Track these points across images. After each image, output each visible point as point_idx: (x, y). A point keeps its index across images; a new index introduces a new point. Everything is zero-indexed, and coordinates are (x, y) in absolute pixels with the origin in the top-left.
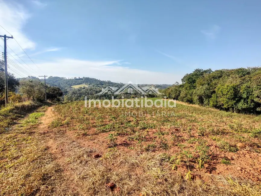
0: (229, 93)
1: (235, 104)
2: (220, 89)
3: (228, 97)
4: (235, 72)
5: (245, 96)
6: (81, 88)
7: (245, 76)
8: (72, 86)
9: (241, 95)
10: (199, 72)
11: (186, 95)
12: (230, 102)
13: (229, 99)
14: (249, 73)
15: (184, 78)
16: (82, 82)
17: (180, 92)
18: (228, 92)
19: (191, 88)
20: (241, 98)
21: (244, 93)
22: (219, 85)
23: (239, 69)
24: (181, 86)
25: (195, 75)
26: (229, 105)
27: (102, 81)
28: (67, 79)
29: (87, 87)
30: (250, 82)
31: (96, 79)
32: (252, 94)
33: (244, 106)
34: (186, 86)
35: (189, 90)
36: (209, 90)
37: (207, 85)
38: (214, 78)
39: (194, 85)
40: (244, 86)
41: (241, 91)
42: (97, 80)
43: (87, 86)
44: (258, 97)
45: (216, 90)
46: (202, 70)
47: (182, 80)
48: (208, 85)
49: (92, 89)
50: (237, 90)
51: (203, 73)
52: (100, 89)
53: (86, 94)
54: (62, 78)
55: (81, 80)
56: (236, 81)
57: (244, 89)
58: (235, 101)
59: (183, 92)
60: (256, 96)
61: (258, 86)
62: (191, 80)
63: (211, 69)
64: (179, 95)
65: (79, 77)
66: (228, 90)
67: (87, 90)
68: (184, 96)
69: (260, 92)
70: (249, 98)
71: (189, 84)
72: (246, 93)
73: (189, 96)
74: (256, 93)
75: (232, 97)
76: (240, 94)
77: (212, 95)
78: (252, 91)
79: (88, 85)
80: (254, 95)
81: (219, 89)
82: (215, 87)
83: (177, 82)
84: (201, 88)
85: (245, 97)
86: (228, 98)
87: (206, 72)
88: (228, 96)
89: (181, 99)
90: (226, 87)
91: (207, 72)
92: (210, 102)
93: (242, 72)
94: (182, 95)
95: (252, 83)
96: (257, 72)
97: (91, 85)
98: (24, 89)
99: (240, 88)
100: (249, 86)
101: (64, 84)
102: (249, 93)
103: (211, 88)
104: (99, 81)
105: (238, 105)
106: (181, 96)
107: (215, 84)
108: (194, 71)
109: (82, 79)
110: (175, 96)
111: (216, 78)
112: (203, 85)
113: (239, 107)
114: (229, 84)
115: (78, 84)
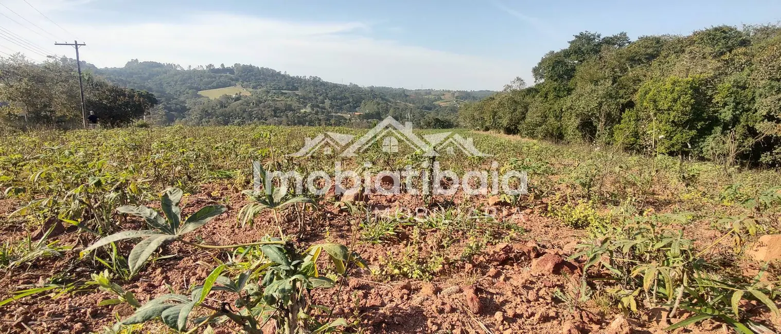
0: (678, 106)
1: (693, 141)
2: (651, 93)
3: (674, 117)
4: (702, 39)
5: (726, 114)
6: (228, 97)
7: (734, 52)
8: (199, 93)
9: (714, 112)
10: (588, 44)
11: (545, 117)
12: (679, 135)
13: (676, 125)
14: (744, 43)
15: (540, 64)
16: (233, 80)
17: (526, 109)
18: (675, 101)
19: (561, 94)
20: (714, 121)
21: (725, 104)
22: (647, 83)
23: (716, 29)
24: (529, 91)
25: (576, 52)
26: (673, 145)
27: (293, 78)
28: (186, 69)
29: (249, 94)
30: (747, 71)
31: (274, 71)
32: (748, 110)
33: (721, 146)
34: (544, 90)
35: (552, 102)
36: (616, 98)
37: (611, 82)
38: (634, 60)
39: (570, 84)
40: (728, 82)
41: (717, 98)
42: (279, 73)
43: (246, 93)
44: (769, 117)
45: (636, 98)
46: (599, 36)
47: (535, 71)
48: (614, 81)
49: (261, 102)
50: (705, 95)
51: (600, 44)
52: (288, 103)
53: (244, 115)
54: (170, 66)
55: (228, 74)
56: (705, 65)
57: (726, 93)
58: (694, 132)
59: (535, 110)
60: (765, 114)
61: (774, 83)
62: (560, 69)
63: (625, 35)
64: (524, 118)
65: (222, 65)
66: (675, 95)
67: (248, 104)
68: (539, 119)
69: (779, 100)
70: (739, 122)
71: (556, 80)
72: (732, 105)
73: (552, 120)
74: (763, 105)
75: (687, 118)
76: (711, 109)
77: (624, 115)
78: (753, 99)
79: (251, 90)
80: (756, 111)
81: (646, 93)
82: (635, 91)
83: (518, 79)
84: (589, 91)
85: (728, 118)
86: (673, 122)
87: (609, 42)
88: (674, 113)
89: (527, 129)
90: (669, 86)
91: (614, 44)
92: (615, 135)
93: (724, 38)
94: (532, 117)
95: (755, 73)
96: (773, 38)
97: (259, 90)
98: (12, 86)
99: (714, 88)
100: (745, 83)
101: (175, 85)
102: (742, 105)
103: (622, 92)
104: (284, 76)
105: (702, 145)
106: (528, 120)
107: (637, 81)
108: (574, 38)
109: (230, 70)
110: (511, 120)
111: (640, 61)
112: (596, 82)
113: (704, 150)
114: (681, 75)
115: (218, 87)
